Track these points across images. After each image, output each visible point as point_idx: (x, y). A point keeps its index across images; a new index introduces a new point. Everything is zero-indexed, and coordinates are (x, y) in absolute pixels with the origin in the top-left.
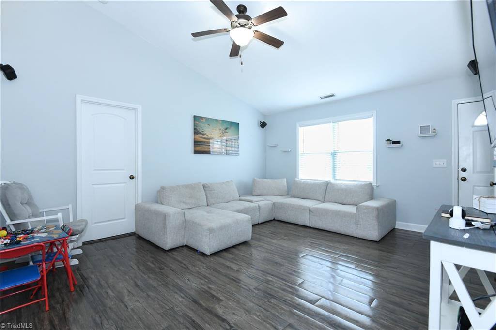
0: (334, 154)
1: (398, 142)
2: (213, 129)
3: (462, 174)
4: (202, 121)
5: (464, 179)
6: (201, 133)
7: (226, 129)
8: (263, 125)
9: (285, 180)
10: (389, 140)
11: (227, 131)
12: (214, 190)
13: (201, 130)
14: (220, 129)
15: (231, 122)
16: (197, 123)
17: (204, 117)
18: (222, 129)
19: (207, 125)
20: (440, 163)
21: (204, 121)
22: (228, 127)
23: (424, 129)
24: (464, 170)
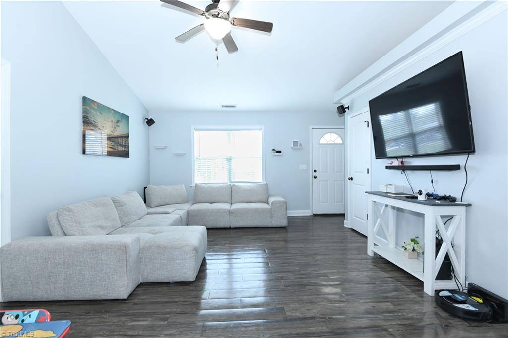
0: (229, 160)
1: (280, 152)
2: (105, 120)
3: (315, 174)
4: (94, 106)
5: (315, 177)
6: (92, 124)
7: (118, 122)
8: (150, 122)
9: (183, 186)
10: (274, 150)
11: (118, 124)
12: (125, 204)
13: (92, 120)
14: (112, 122)
15: (122, 114)
16: (88, 108)
17: (96, 102)
18: (114, 121)
19: (98, 113)
20: (303, 167)
21: (96, 107)
22: (120, 119)
23: (295, 143)
24: (315, 171)
